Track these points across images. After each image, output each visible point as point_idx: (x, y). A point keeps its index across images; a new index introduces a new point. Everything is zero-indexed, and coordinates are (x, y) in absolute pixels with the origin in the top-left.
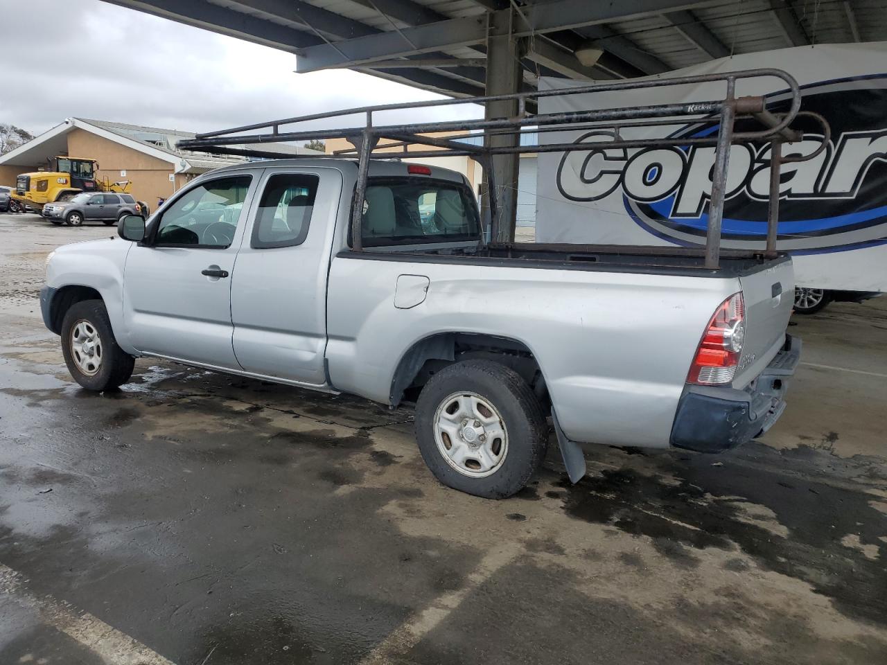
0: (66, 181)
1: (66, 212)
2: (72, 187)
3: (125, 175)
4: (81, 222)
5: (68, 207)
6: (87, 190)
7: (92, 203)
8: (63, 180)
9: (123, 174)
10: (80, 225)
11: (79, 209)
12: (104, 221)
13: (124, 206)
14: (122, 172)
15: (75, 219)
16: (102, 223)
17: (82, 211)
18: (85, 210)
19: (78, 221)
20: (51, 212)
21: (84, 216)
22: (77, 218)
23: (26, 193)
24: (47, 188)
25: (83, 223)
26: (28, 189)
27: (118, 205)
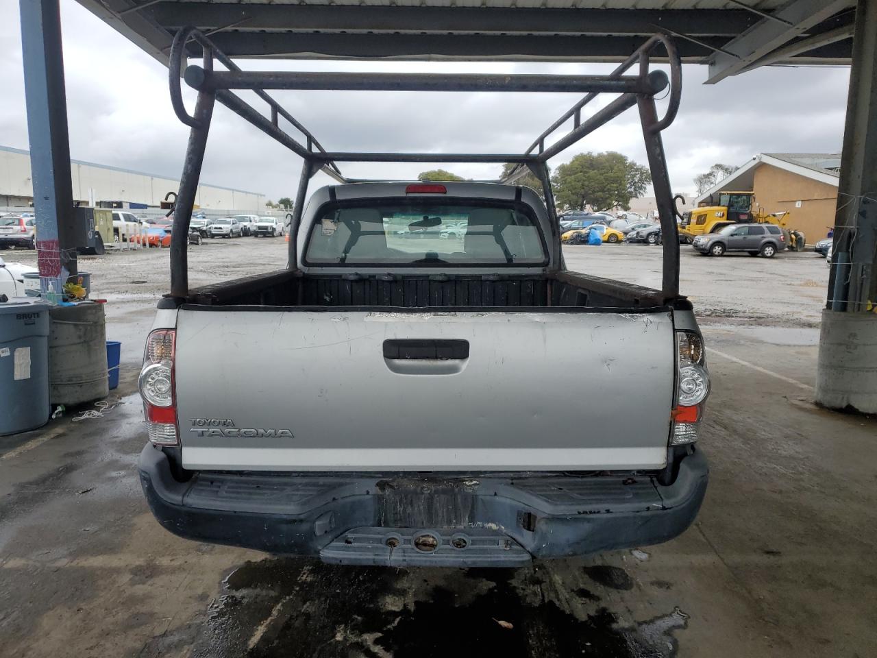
0: (723, 215)
1: (711, 243)
2: (728, 219)
3: (800, 206)
4: (723, 253)
5: (713, 238)
6: (740, 222)
7: (736, 235)
8: (720, 214)
9: (798, 205)
10: (721, 255)
11: (723, 241)
12: (749, 252)
13: (768, 237)
14: (797, 203)
15: (717, 250)
16: (747, 254)
17: (726, 242)
18: (729, 241)
19: (721, 252)
20: (698, 243)
21: (727, 247)
22: (720, 248)
23: (687, 226)
24: (704, 222)
25: (725, 254)
26: (689, 223)
27: (762, 236)
